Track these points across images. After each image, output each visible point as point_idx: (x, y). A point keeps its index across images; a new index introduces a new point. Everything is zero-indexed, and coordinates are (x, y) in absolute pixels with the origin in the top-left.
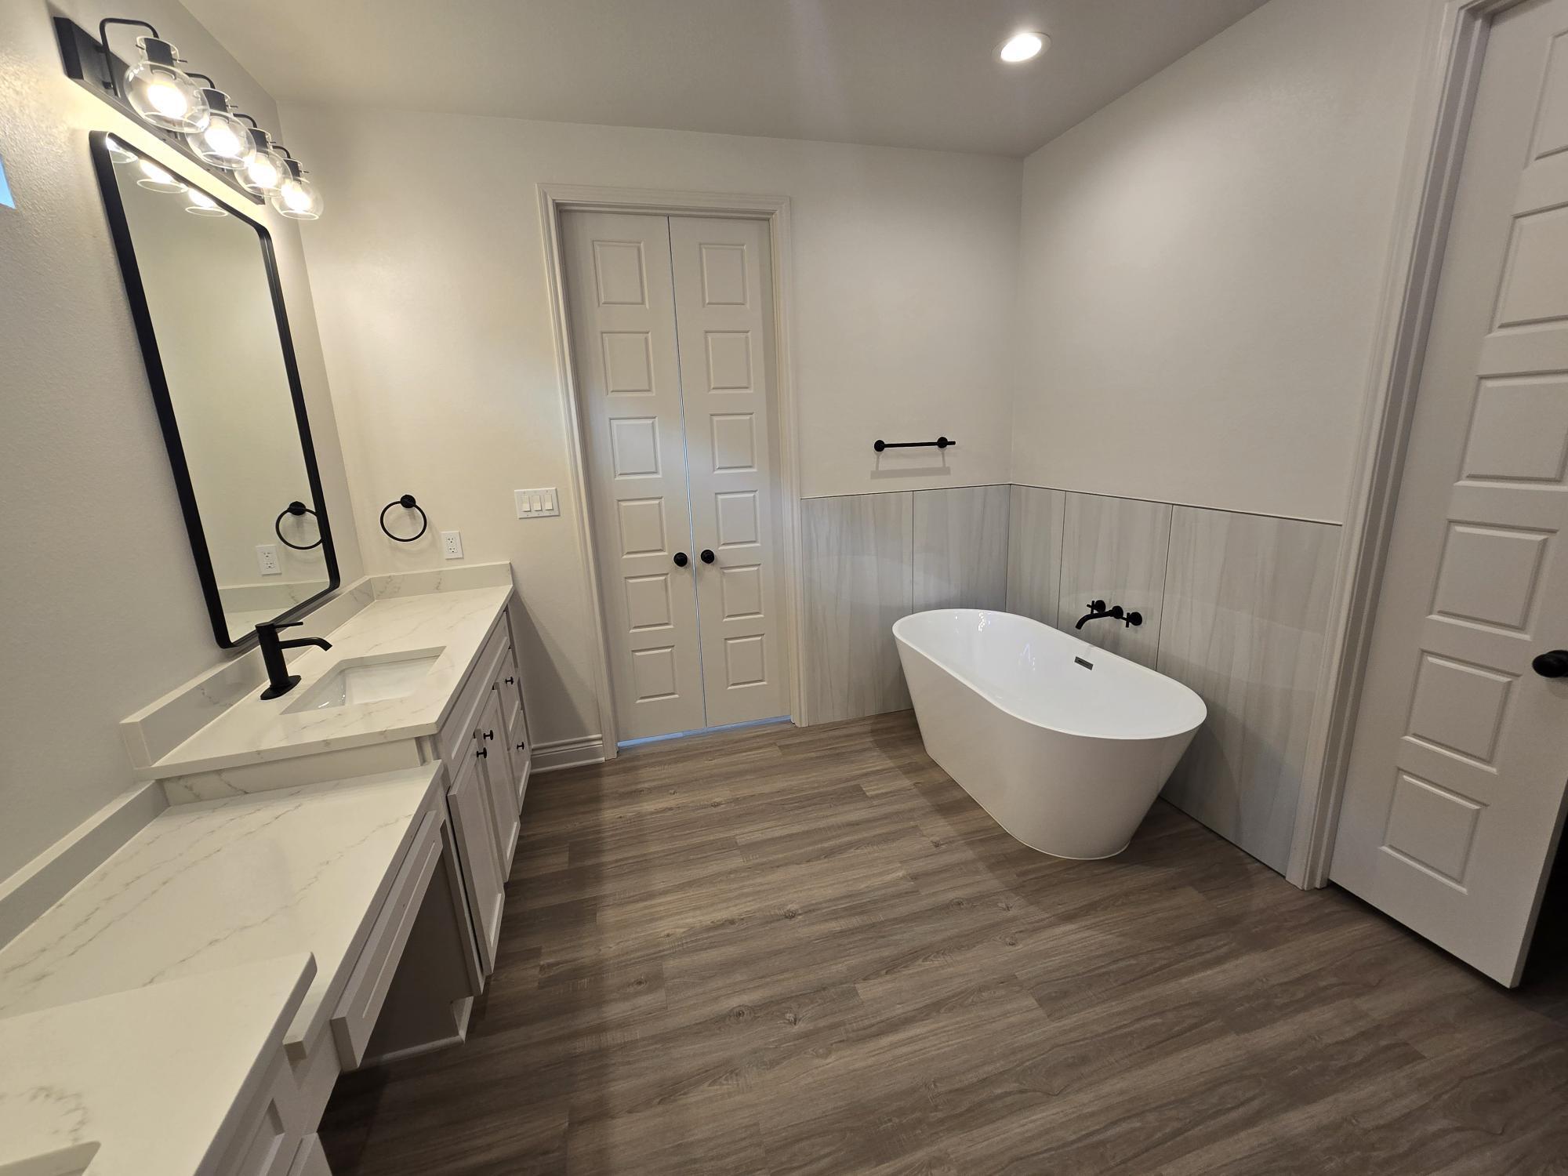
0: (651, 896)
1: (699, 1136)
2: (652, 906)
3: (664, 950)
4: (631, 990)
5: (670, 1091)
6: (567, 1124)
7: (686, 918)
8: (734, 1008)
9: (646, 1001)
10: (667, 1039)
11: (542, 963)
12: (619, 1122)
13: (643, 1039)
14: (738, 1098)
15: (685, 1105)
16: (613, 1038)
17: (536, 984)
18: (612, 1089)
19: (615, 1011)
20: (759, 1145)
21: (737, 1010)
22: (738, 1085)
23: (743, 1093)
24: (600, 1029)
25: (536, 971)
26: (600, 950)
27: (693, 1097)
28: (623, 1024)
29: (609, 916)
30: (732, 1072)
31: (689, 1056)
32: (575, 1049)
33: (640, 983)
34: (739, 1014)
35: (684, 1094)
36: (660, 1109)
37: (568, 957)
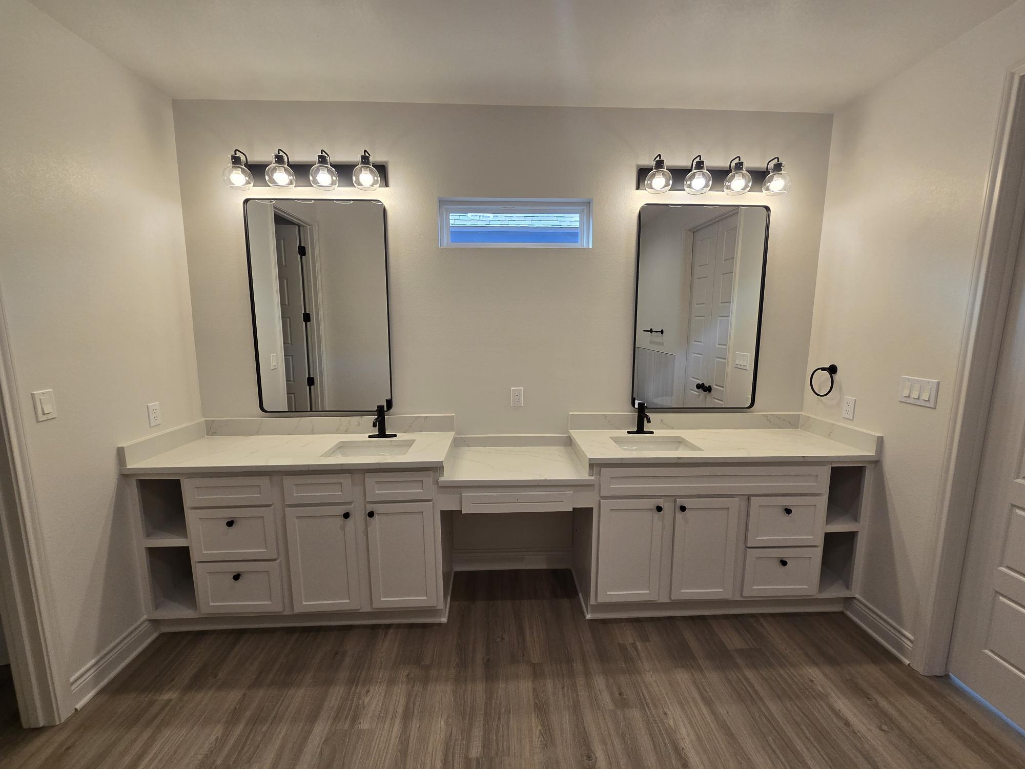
0: (708, 702)
1: (511, 723)
2: (696, 704)
3: (650, 710)
4: (615, 689)
5: (541, 709)
6: (535, 662)
7: (685, 728)
8: (595, 754)
9: (606, 699)
10: (576, 709)
11: (638, 643)
12: (530, 684)
13: (577, 695)
14: (528, 747)
15: (531, 717)
16: (581, 681)
17: (621, 642)
18: (549, 681)
19: (600, 682)
20: (497, 754)
21: (593, 757)
22: (536, 748)
23: (530, 750)
24: (588, 675)
25: (631, 640)
26: (649, 672)
27: (534, 720)
28: (589, 686)
29: (682, 677)
30: (546, 745)
31: (563, 722)
32: (576, 663)
33: (620, 694)
34: (589, 757)
35: (538, 716)
36: (532, 702)
37: (642, 655)
